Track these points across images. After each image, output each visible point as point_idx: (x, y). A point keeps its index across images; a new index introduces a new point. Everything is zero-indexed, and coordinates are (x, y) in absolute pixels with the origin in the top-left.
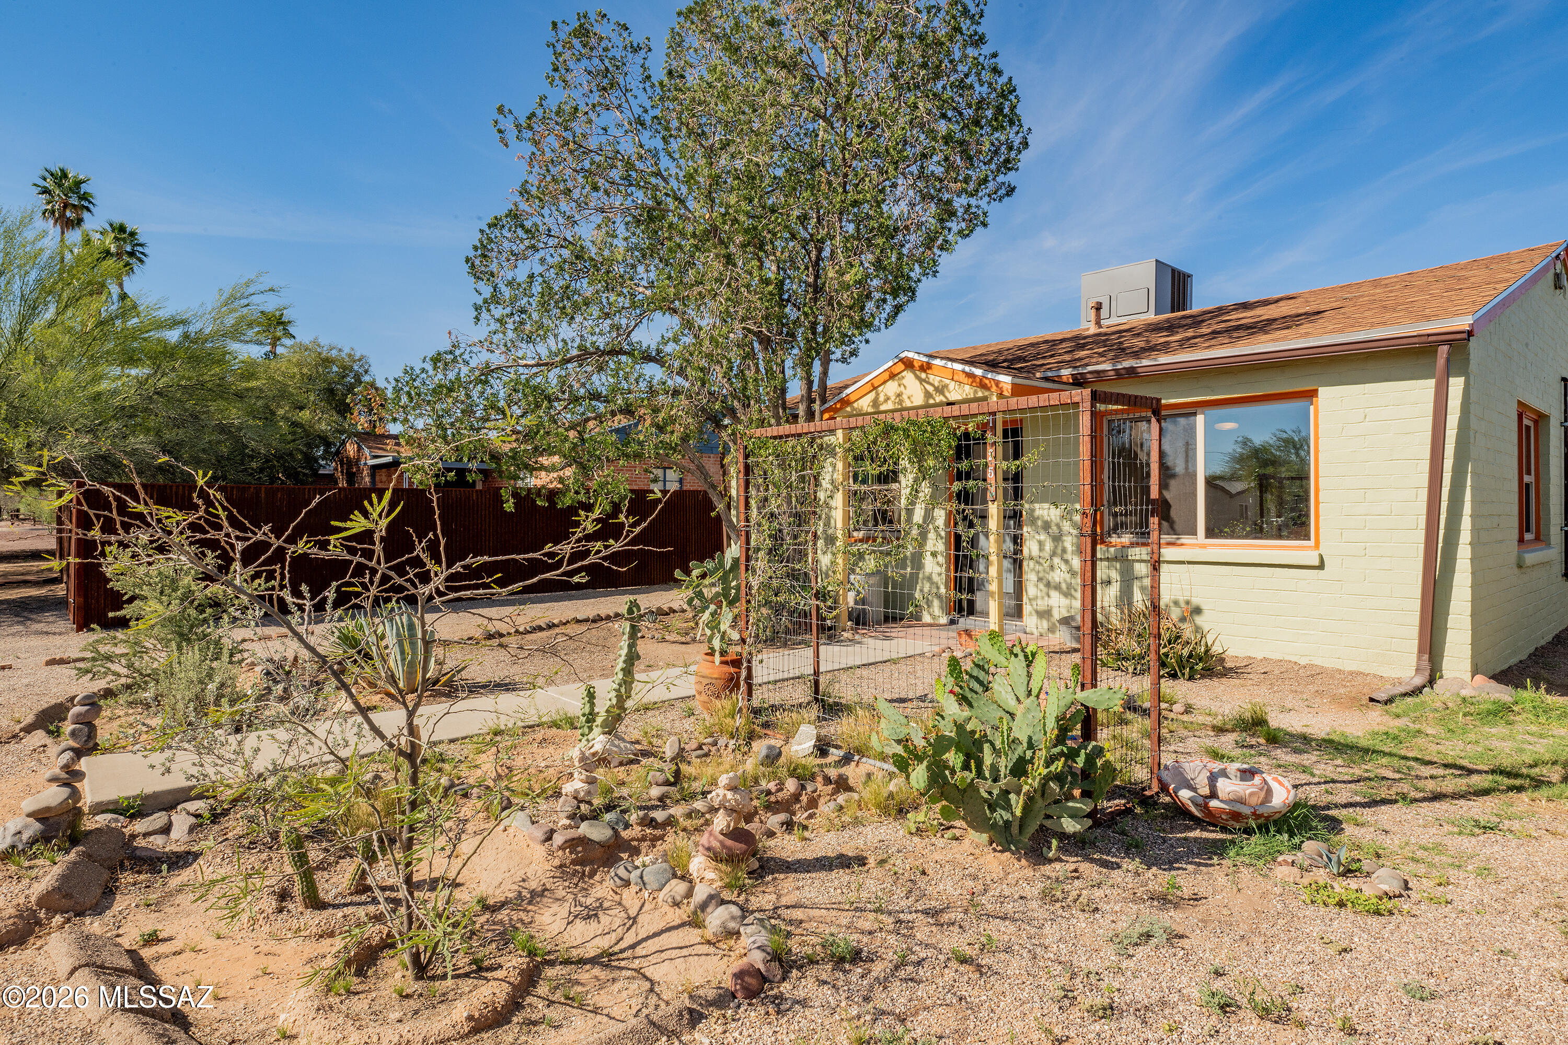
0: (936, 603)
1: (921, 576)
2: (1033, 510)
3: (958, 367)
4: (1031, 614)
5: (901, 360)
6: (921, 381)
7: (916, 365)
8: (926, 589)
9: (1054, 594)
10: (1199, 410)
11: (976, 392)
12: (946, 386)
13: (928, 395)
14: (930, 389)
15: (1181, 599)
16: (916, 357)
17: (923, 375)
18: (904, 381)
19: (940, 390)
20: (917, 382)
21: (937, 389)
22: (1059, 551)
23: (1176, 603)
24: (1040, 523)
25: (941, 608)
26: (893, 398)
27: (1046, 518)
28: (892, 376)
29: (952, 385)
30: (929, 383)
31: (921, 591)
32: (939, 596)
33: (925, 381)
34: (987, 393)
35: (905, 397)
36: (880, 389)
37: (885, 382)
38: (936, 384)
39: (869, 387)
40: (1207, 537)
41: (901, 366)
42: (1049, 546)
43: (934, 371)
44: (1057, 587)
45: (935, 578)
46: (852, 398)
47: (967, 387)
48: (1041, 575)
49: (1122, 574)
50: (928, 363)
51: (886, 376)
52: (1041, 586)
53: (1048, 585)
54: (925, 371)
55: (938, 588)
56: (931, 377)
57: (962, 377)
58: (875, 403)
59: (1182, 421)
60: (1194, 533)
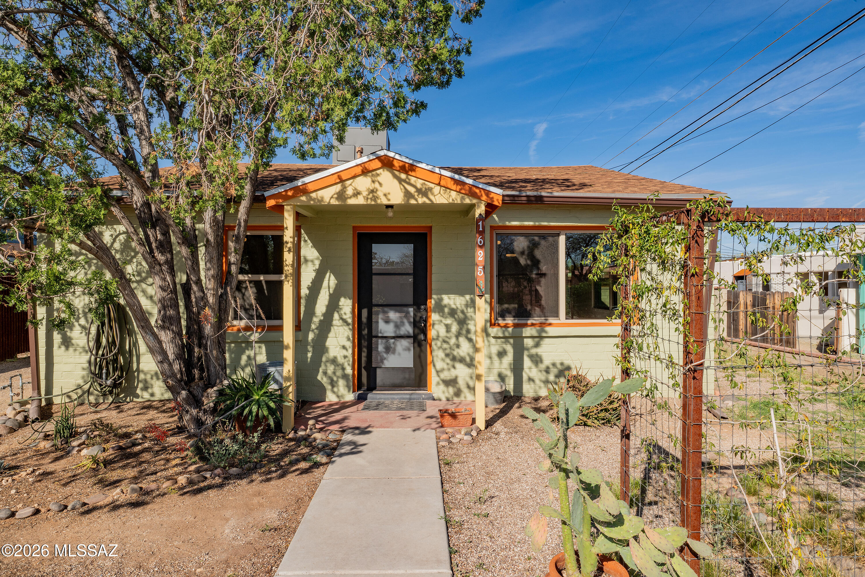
0: (341, 383)
1: (324, 359)
2: (441, 300)
3: (448, 174)
4: (438, 384)
5: (379, 158)
6: (400, 180)
7: (396, 163)
8: (330, 371)
9: (458, 365)
10: (562, 232)
11: (463, 199)
12: (430, 189)
13: (408, 195)
14: (412, 190)
15: (558, 362)
16: (397, 157)
17: (403, 176)
18: (379, 178)
19: (424, 192)
20: (396, 182)
21: (419, 191)
22: (464, 332)
23: (554, 365)
24: (446, 310)
25: (348, 386)
26: (365, 193)
27: (454, 306)
28: (365, 172)
29: (437, 189)
30: (410, 184)
31: (325, 373)
32: (345, 376)
33: (405, 181)
34: (475, 201)
35: (380, 194)
36: (348, 182)
37: (354, 177)
38: (419, 186)
39: (335, 179)
40: (566, 319)
41: (378, 164)
42: (455, 328)
43: (418, 173)
44: (462, 360)
45: (340, 360)
46: (310, 187)
47: (454, 194)
48: (448, 351)
49: (514, 347)
50: (411, 165)
51: (359, 170)
52: (448, 360)
53: (454, 359)
54: (406, 173)
55: (343, 369)
56: (413, 180)
57: (451, 184)
58: (341, 195)
59: (550, 239)
60: (556, 315)
